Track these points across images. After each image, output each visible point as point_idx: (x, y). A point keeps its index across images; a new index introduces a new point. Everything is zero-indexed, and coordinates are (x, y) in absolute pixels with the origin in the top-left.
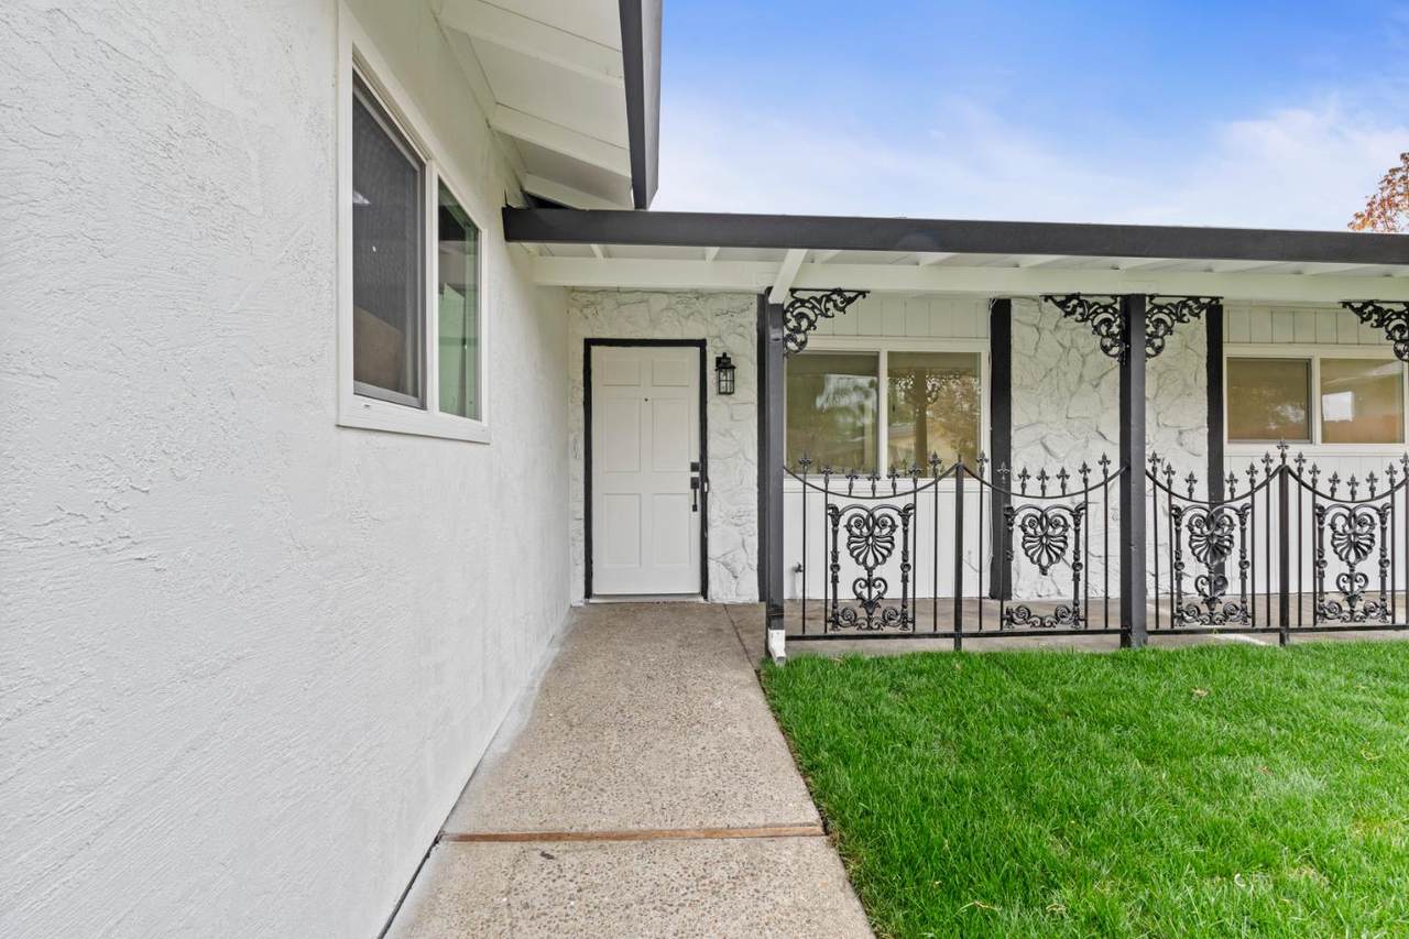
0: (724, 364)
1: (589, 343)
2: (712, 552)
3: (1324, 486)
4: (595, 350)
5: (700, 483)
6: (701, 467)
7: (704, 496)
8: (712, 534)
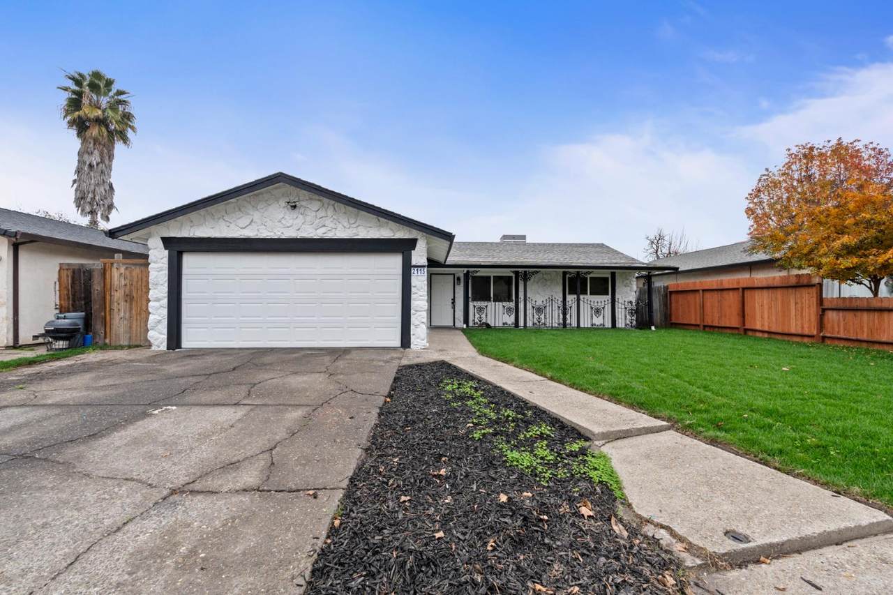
0: (459, 279)
1: (431, 274)
2: (456, 316)
3: (592, 303)
4: (433, 276)
5: (453, 303)
6: (454, 299)
7: (454, 306)
8: (456, 313)
